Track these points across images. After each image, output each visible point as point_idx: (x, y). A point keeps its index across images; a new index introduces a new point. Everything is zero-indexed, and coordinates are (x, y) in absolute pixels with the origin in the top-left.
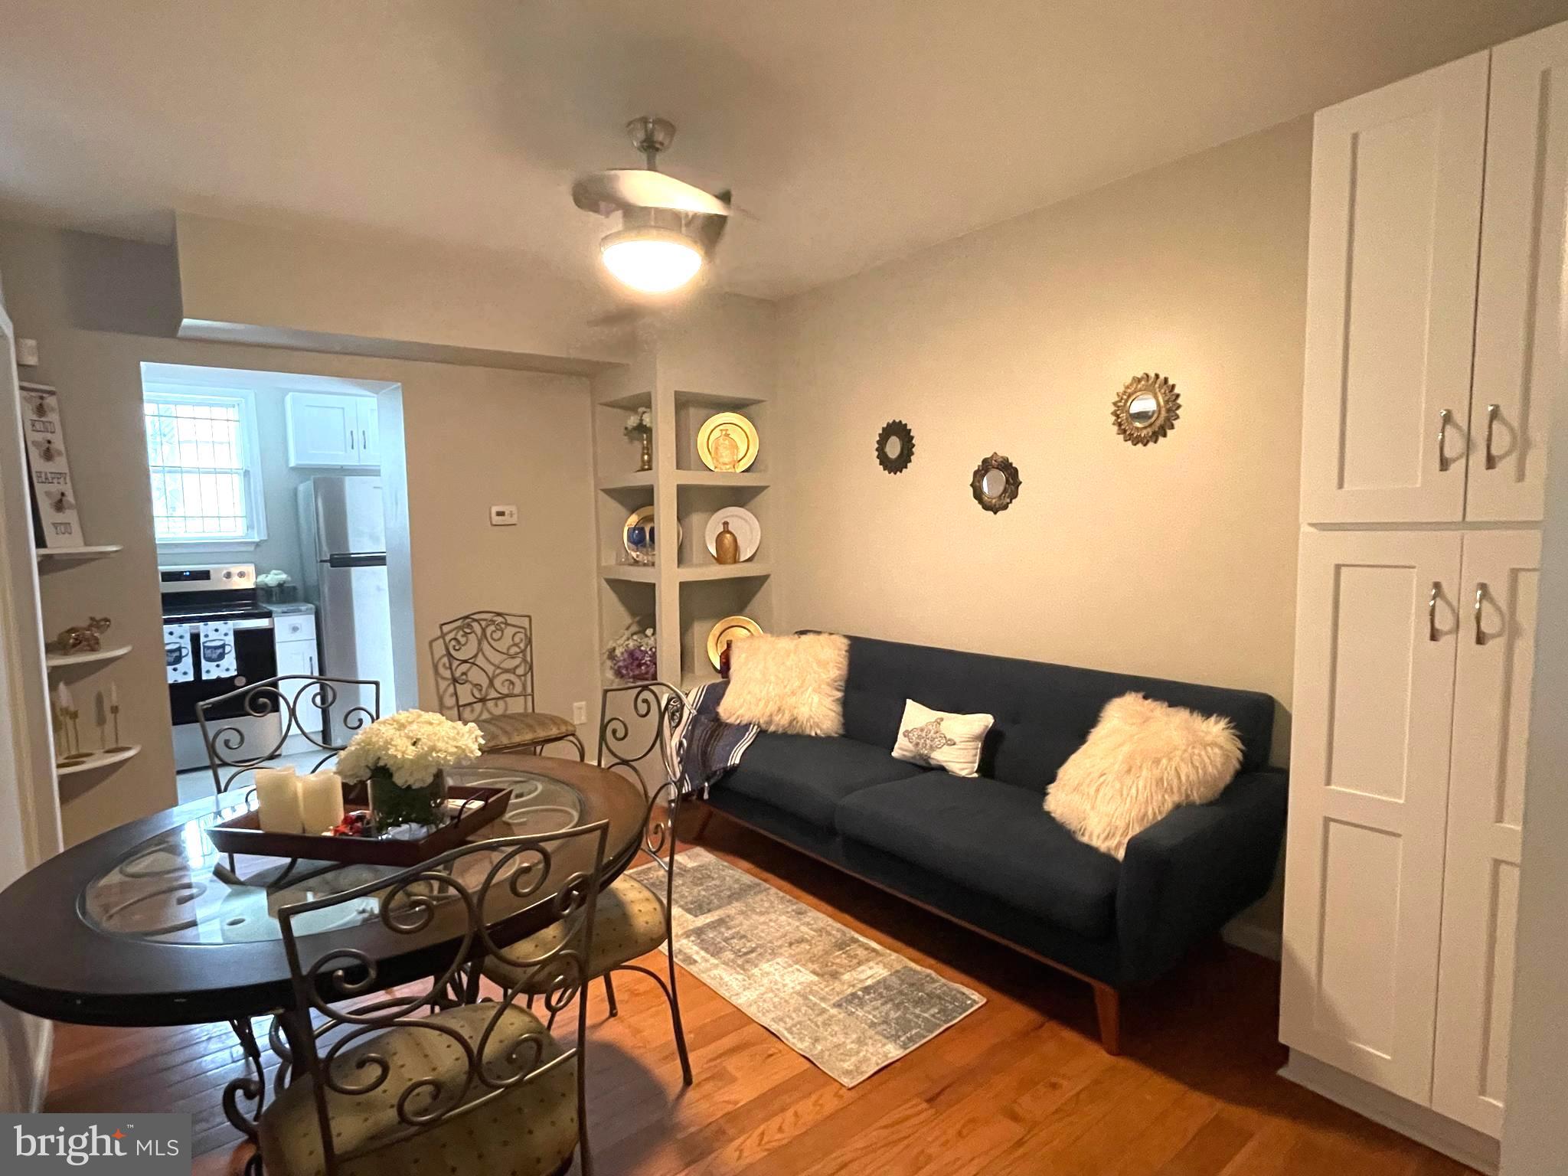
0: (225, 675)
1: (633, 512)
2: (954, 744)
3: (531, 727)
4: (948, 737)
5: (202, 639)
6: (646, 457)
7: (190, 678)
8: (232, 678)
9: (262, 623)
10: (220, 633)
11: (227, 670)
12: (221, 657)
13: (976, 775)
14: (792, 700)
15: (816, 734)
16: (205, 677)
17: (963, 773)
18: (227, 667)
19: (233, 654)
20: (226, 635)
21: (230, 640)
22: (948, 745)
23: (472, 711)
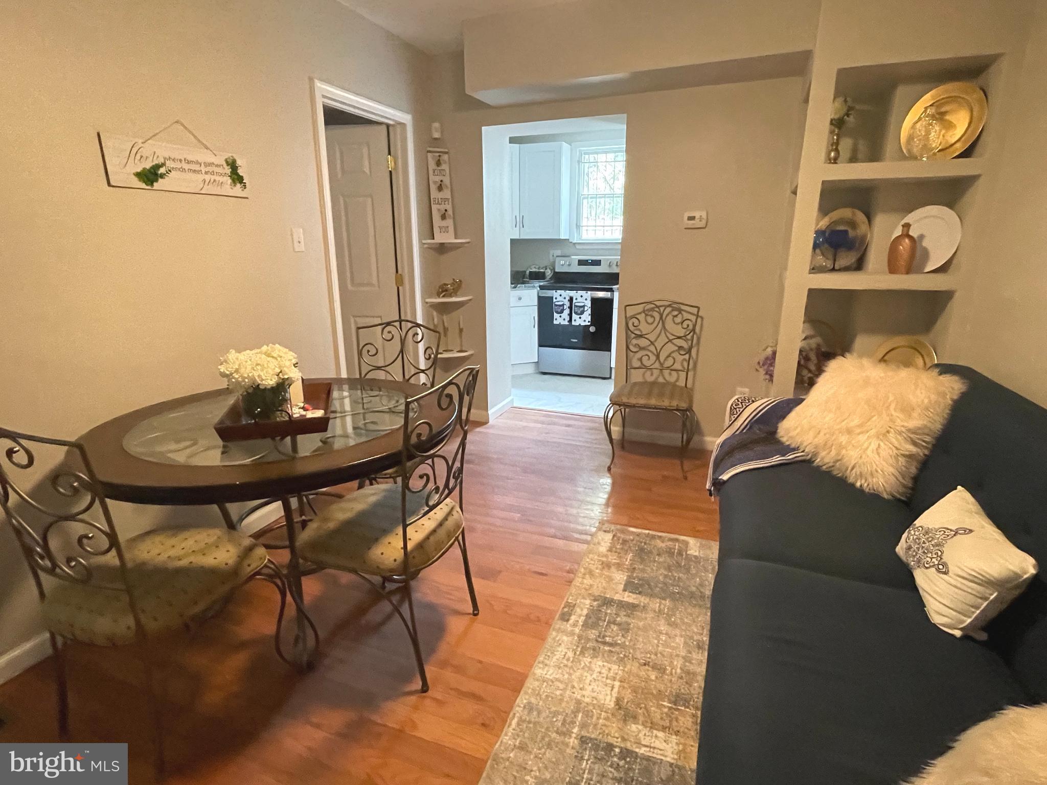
0: (583, 324)
1: (826, 215)
2: (946, 573)
3: (672, 397)
4: (945, 558)
5: (574, 301)
6: (833, 154)
7: (566, 323)
8: (588, 327)
9: (607, 295)
10: (584, 298)
11: (585, 321)
12: (582, 313)
13: (958, 633)
14: (843, 439)
15: (861, 486)
16: (573, 323)
17: (937, 619)
18: (584, 319)
19: (589, 311)
20: (586, 299)
21: (588, 304)
22: (938, 570)
23: (652, 374)
